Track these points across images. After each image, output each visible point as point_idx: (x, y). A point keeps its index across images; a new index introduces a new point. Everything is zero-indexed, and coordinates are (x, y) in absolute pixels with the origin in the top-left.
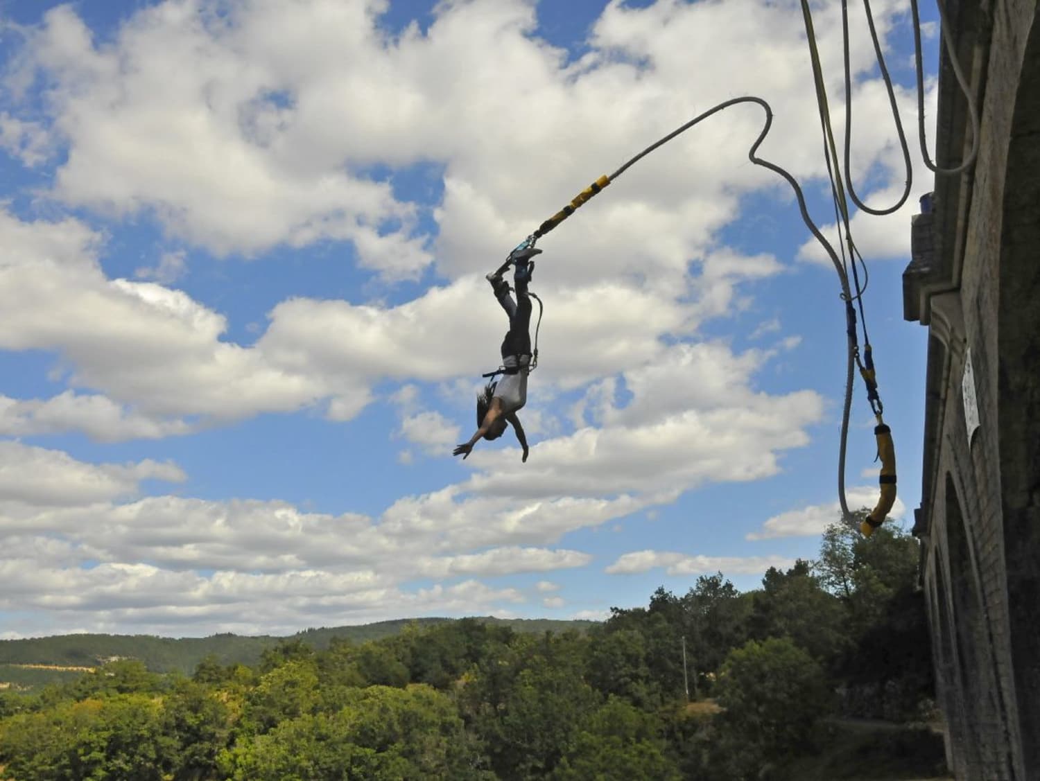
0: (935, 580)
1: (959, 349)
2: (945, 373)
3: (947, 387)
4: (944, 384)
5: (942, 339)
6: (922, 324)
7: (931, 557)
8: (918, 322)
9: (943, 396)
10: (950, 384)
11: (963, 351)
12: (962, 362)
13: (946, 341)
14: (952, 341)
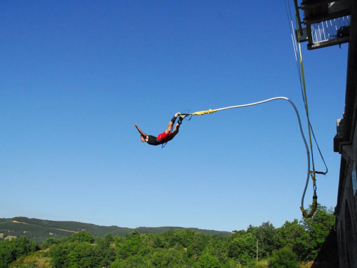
0: (340, 229)
1: (351, 163)
2: (346, 168)
3: (347, 173)
4: (346, 171)
5: (345, 158)
6: (339, 153)
7: (339, 223)
8: (338, 153)
9: (345, 175)
10: (348, 172)
11: (353, 164)
12: (352, 167)
13: (347, 160)
14: (349, 160)
